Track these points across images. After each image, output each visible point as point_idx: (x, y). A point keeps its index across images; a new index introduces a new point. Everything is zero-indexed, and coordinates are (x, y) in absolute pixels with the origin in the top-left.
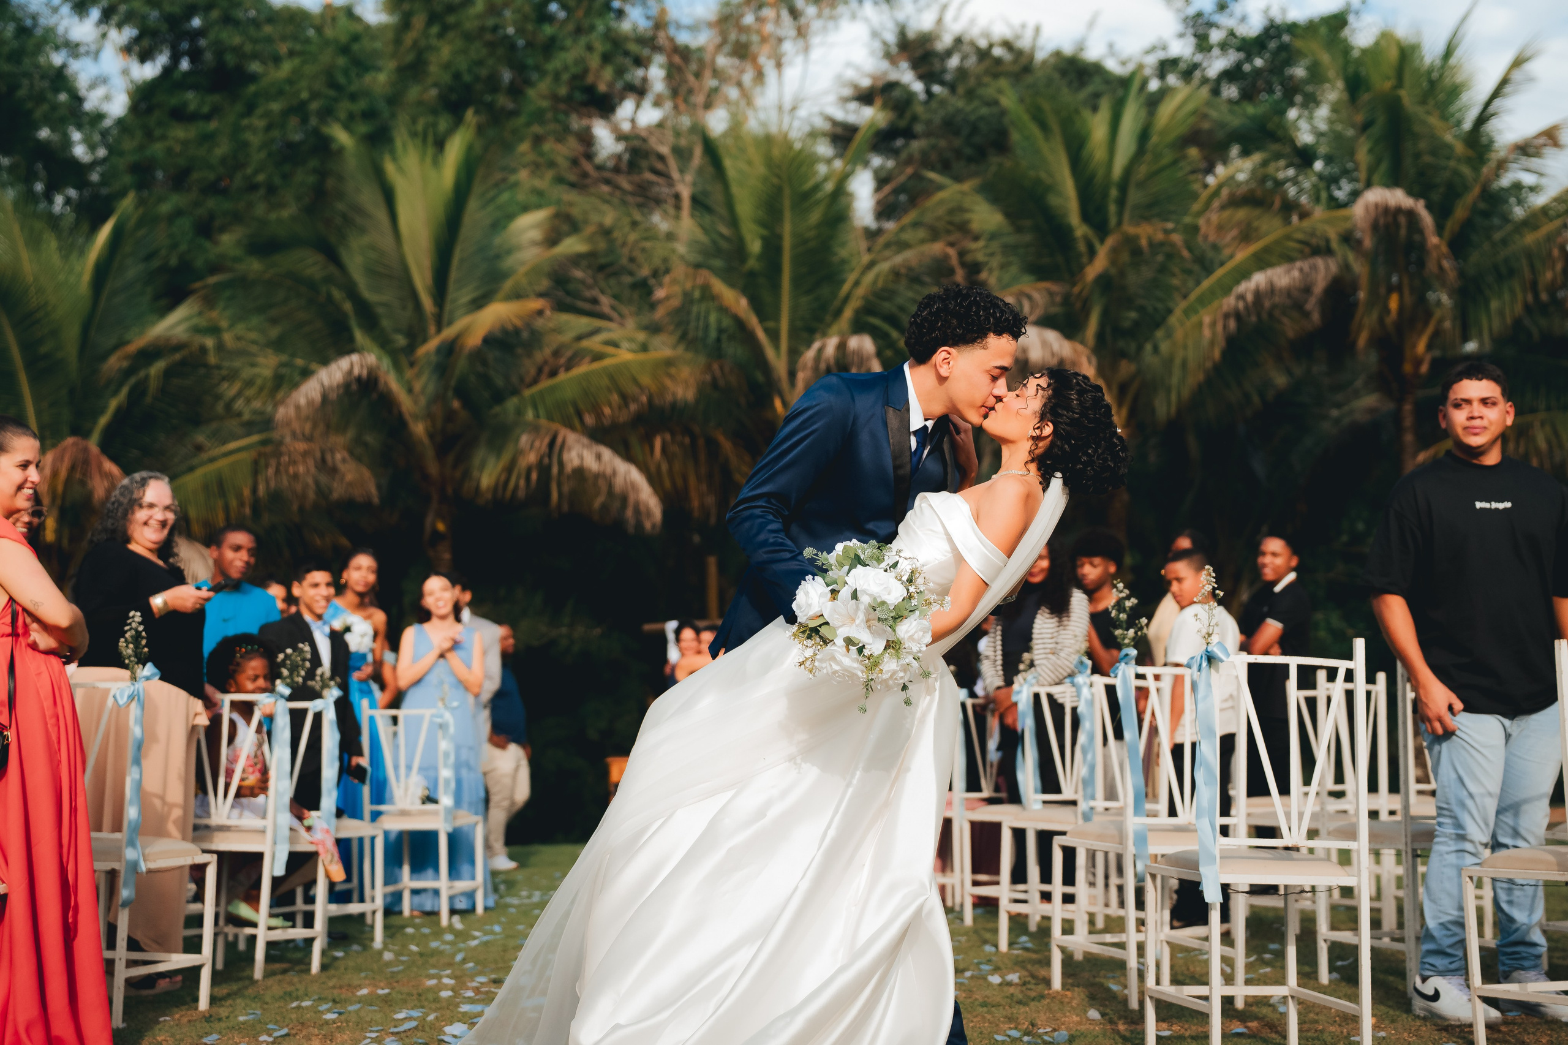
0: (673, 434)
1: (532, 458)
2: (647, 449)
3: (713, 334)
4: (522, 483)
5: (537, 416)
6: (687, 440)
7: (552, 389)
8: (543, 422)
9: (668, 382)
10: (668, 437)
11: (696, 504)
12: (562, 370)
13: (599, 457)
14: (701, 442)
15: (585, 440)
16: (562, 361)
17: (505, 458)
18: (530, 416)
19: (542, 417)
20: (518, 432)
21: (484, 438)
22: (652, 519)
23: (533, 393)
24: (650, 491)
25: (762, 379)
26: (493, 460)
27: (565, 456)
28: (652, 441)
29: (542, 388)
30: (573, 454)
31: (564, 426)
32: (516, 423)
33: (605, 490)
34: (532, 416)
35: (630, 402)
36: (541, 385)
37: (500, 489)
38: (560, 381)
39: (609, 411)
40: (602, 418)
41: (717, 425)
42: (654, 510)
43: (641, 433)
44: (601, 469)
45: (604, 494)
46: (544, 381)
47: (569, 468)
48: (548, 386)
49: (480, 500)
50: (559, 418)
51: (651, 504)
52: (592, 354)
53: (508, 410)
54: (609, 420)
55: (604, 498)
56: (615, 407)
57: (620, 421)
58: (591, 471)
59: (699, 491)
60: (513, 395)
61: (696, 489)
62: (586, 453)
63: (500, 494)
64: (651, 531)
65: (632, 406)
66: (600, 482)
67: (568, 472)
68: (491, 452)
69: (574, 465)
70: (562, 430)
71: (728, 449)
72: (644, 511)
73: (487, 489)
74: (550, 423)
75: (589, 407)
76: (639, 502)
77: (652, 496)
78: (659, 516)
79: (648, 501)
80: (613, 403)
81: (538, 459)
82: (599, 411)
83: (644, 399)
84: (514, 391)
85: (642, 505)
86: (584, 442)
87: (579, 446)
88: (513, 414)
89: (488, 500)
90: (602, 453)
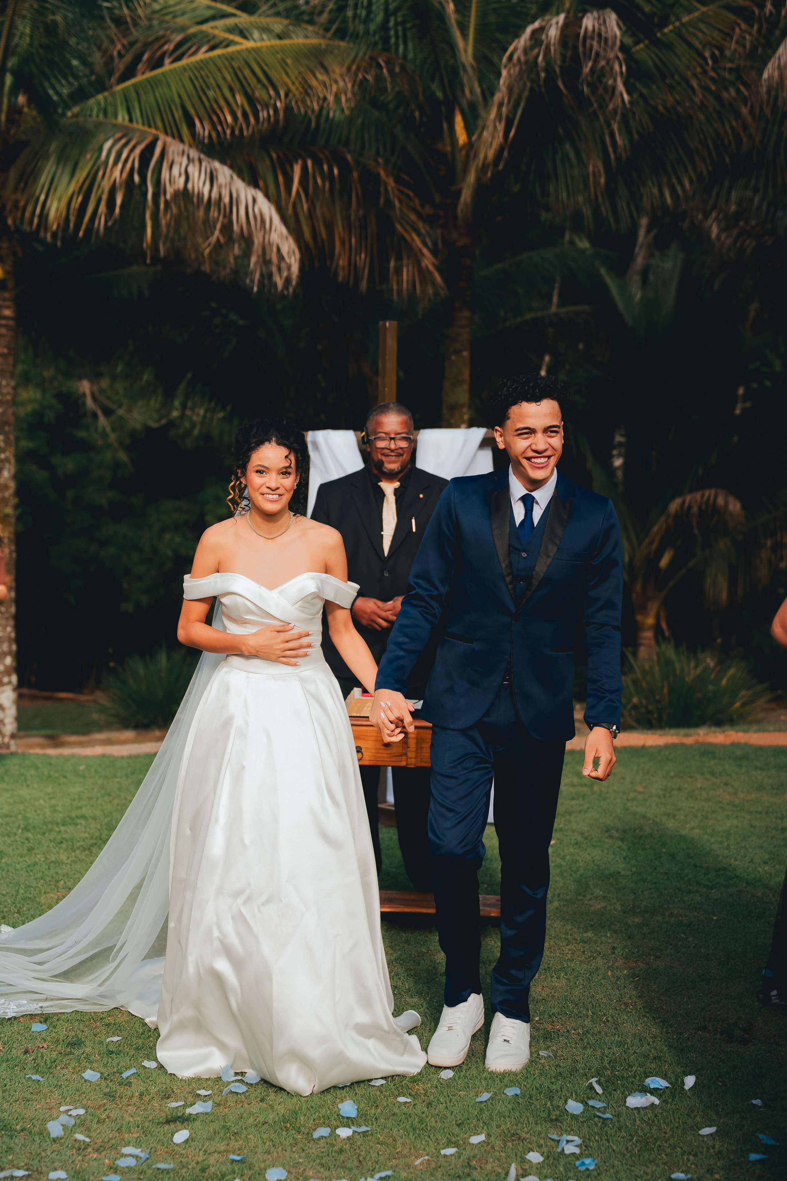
0: (318, 163)
1: (117, 174)
2: (281, 179)
3: (379, 17)
4: (102, 208)
5: (131, 119)
6: (336, 171)
7: (153, 84)
8: (139, 126)
9: (314, 83)
10: (310, 163)
11: (342, 262)
12: (167, 61)
13: (212, 178)
14: (355, 175)
15: (194, 153)
16: (170, 47)
17: (82, 174)
18: (120, 119)
19: (137, 123)
20: (102, 137)
21: (53, 146)
22: (285, 274)
23: (127, 89)
24: (284, 230)
25: (439, 94)
26: (65, 178)
27: (165, 174)
28: (288, 169)
29: (140, 83)
30: (175, 171)
31: (166, 133)
32: (98, 125)
33: (219, 226)
34: (124, 119)
35: (259, 107)
36: (139, 78)
37: (72, 219)
38: (163, 74)
39: (229, 119)
40: (219, 128)
41: (378, 154)
42: (288, 260)
43: (274, 156)
44: (214, 194)
45: (217, 233)
46: (143, 73)
47: (170, 191)
48: (148, 80)
49: (46, 231)
50: (159, 124)
51: (285, 250)
52: (208, 41)
53: (91, 110)
54: (228, 132)
55: (218, 239)
56: (239, 114)
57: (245, 133)
58: (200, 196)
59: (347, 246)
60: (98, 92)
61: (343, 242)
62: (193, 170)
63: (72, 225)
64: (282, 291)
65: (263, 115)
66: (213, 213)
67: (168, 196)
68: (64, 168)
69: (176, 187)
70: (162, 137)
71: (390, 188)
72: (275, 259)
73: (55, 218)
74: (146, 128)
75: (202, 112)
76: (267, 247)
77: (287, 238)
78: (295, 269)
79: (281, 246)
80: (235, 108)
81: (125, 175)
82: (215, 119)
83: (278, 104)
84: (101, 86)
85: (271, 250)
86: (191, 155)
87: (185, 161)
88: (98, 115)
89: (55, 235)
90: (216, 170)
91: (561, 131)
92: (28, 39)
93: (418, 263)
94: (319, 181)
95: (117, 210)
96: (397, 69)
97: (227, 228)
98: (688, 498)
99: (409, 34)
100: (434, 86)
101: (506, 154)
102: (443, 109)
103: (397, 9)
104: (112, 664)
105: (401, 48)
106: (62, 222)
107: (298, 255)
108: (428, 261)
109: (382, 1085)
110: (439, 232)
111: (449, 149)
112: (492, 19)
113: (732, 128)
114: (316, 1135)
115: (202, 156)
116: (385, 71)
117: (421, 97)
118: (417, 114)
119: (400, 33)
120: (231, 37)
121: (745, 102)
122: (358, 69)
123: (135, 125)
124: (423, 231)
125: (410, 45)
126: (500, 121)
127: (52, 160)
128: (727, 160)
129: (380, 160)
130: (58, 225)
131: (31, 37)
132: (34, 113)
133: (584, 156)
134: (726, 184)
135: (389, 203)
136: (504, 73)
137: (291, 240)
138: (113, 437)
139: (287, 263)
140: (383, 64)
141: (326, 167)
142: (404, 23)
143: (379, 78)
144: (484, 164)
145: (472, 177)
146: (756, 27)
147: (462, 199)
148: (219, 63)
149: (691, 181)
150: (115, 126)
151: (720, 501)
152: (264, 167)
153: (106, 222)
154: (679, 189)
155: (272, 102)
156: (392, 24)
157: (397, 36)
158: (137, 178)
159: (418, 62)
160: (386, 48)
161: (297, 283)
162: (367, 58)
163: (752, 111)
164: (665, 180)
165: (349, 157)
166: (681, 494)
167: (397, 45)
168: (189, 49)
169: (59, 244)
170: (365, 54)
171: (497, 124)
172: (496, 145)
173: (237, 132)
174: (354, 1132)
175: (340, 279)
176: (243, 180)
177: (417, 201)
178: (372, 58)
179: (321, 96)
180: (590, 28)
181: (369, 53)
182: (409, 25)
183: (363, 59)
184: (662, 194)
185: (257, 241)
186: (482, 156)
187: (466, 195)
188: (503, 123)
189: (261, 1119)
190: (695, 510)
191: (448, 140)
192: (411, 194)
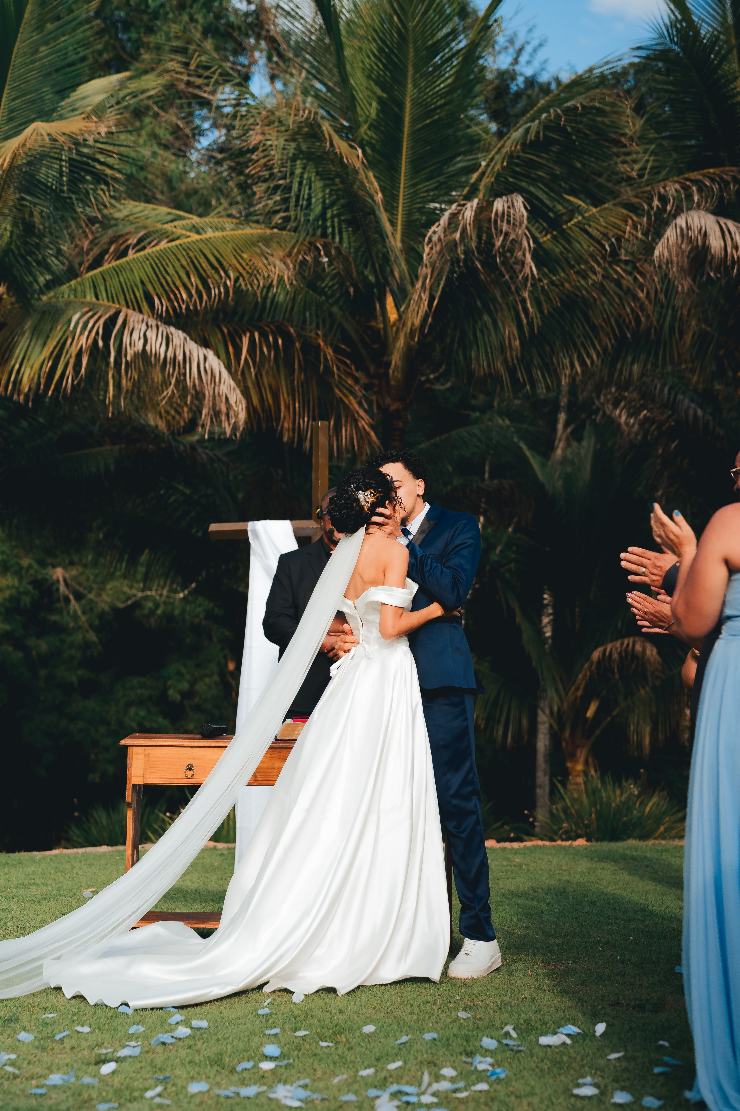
0: (264, 335)
1: (83, 341)
2: (231, 349)
3: (317, 209)
4: (70, 370)
5: (97, 298)
6: (280, 342)
7: (117, 271)
8: (104, 301)
9: (260, 265)
10: (256, 335)
11: (287, 424)
12: (131, 252)
13: (168, 340)
15: (152, 321)
16: (133, 240)
17: (52, 344)
18: (88, 298)
19: (103, 300)
20: (71, 312)
21: (28, 325)
22: (233, 421)
23: (95, 275)
24: (233, 383)
25: (372, 278)
26: (38, 349)
27: (126, 339)
28: (238, 340)
29: (107, 270)
30: (135, 336)
31: (128, 307)
32: (68, 304)
33: (173, 381)
34: (91, 298)
35: (211, 286)
36: (106, 266)
37: (43, 381)
38: (127, 262)
39: (185, 296)
40: (176, 304)
41: (318, 328)
42: (236, 409)
43: (225, 330)
44: (170, 354)
45: (172, 386)
46: (110, 262)
47: (130, 353)
48: (113, 267)
49: (19, 395)
50: (123, 302)
51: (232, 401)
52: (167, 237)
53: (63, 293)
54: (184, 307)
55: (173, 391)
56: (193, 292)
57: (199, 307)
58: (157, 356)
59: (291, 409)
60: (70, 280)
61: (287, 407)
62: (151, 335)
63: (42, 387)
64: (231, 435)
65: (214, 292)
66: (169, 368)
67: (129, 358)
68: (37, 340)
69: (136, 350)
70: (124, 310)
71: (329, 357)
72: (224, 409)
73: (28, 382)
74: (111, 304)
75: (160, 291)
76: (217, 398)
77: (234, 389)
78: (242, 416)
79: (229, 396)
80: (190, 286)
81: (90, 341)
82: (172, 296)
83: (228, 283)
84: (72, 273)
85: (221, 401)
86: (149, 324)
87: (144, 327)
88: (69, 296)
89: (27, 396)
90: (172, 334)
91: (479, 303)
92: (8, 234)
93: (356, 421)
94: (265, 350)
95: (83, 370)
96: (333, 252)
97: (181, 383)
98: (609, 647)
99: (344, 226)
100: (366, 272)
101: (430, 319)
102: (375, 291)
103: (332, 204)
104: (76, 814)
105: (337, 239)
106: (34, 386)
107: (244, 404)
108: (365, 422)
109: (305, 1035)
110: (374, 398)
111: (382, 326)
112: (417, 216)
113: (632, 310)
114: (239, 1068)
115: (159, 323)
116: (322, 253)
117: (355, 274)
118: (351, 290)
119: (336, 225)
120: (188, 234)
121: (641, 287)
122: (299, 252)
123: (101, 302)
124: (360, 394)
125: (345, 235)
126: (424, 293)
127: (26, 335)
128: (629, 336)
129: (320, 332)
130: (30, 389)
131: (12, 233)
132: (13, 299)
133: (500, 324)
134: (629, 359)
135: (328, 369)
136: (427, 249)
137: (238, 391)
138: (83, 618)
139: (234, 411)
140: (321, 247)
141: (271, 339)
142: (338, 215)
143: (317, 261)
144: (411, 329)
145: (401, 343)
146: (645, 219)
147: (393, 363)
148: (175, 251)
149: (598, 354)
150: (83, 303)
151: (638, 648)
152: (216, 338)
153: (73, 381)
154: (588, 362)
155: (223, 280)
156: (329, 215)
157: (333, 226)
158: (101, 343)
159: (352, 250)
160: (324, 235)
161: (244, 429)
162: (306, 243)
163: (648, 296)
164: (575, 356)
165: (292, 330)
166: (603, 643)
167: (333, 234)
168: (150, 243)
169: (30, 404)
170: (304, 240)
171: (422, 295)
172: (421, 313)
173: (191, 307)
174: (276, 1066)
175: (285, 439)
176: (196, 342)
177: (353, 368)
178: (310, 243)
179: (266, 275)
180: (500, 209)
181: (308, 239)
182: (342, 218)
183: (302, 243)
184: (572, 365)
185: (208, 392)
186: (409, 324)
187: (396, 359)
188: (427, 293)
189: (188, 1060)
190: (615, 656)
191: (381, 319)
192: (348, 362)
